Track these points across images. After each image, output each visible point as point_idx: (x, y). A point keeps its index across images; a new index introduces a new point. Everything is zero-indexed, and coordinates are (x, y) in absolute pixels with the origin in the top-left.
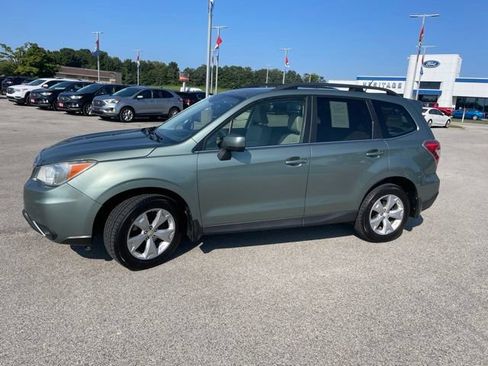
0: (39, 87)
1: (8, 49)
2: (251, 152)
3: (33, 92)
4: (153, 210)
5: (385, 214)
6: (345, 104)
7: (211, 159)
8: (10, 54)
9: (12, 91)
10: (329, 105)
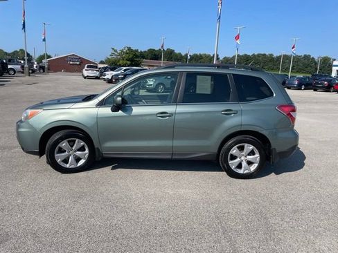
0: (119, 72)
1: (116, 51)
2: (133, 107)
3: (115, 75)
4: (73, 139)
5: (243, 158)
6: (210, 77)
7: (107, 111)
8: (116, 53)
9: (105, 75)
10: (196, 79)
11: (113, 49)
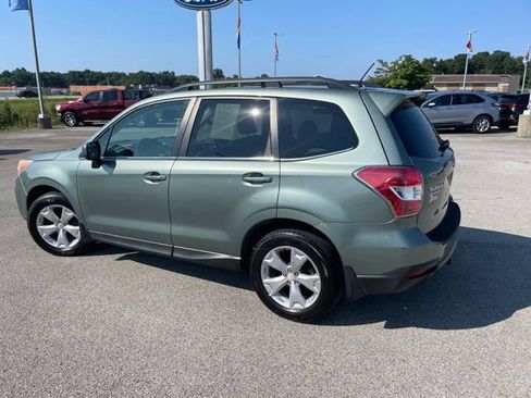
4: (59, 206)
5: (290, 276)
8: (385, 69)
11: (381, 61)
